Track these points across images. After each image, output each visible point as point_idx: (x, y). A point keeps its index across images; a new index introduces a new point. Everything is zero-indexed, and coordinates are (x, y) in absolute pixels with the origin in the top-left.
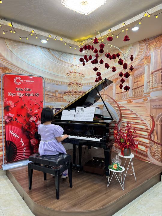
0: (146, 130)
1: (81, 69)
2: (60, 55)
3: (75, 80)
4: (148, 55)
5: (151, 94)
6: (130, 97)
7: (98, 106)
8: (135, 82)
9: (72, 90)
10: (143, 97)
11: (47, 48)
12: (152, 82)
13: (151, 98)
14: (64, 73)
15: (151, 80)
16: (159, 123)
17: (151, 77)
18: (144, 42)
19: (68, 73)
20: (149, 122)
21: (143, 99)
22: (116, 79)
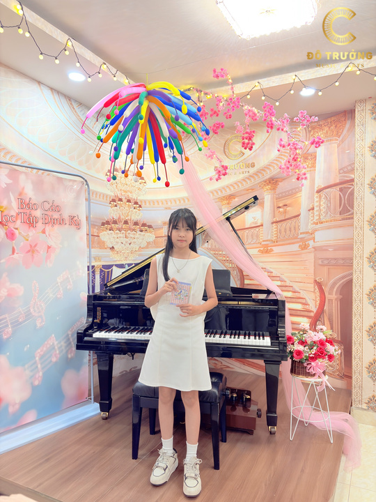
0: (306, 313)
3: (125, 192)
4: (310, 151)
5: (318, 235)
6: (267, 241)
8: (280, 207)
9: (118, 215)
10: (299, 240)
11: (65, 96)
12: (318, 208)
13: (317, 244)
15: (316, 204)
16: (336, 297)
17: (316, 199)
20: (313, 296)
21: (298, 245)
22: (231, 197)
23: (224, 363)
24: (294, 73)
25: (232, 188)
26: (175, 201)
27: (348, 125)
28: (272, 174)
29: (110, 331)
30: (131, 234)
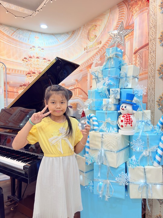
1: (46, 52)
2: (12, 32)
3: (38, 68)
7: (71, 104)
14: (20, 57)
15: (134, 63)
17: (134, 59)
18: (125, 3)
19: (25, 58)
22: (91, 65)
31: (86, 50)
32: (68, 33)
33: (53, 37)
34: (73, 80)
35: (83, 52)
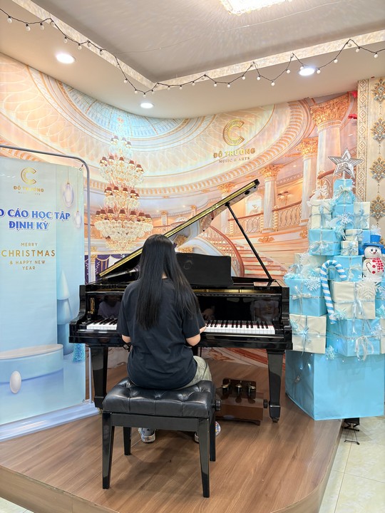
1: (134, 149)
2: (87, 106)
3: (121, 180)
6: (268, 229)
7: (179, 250)
8: (280, 194)
9: (114, 204)
10: (300, 228)
11: (56, 80)
14: (97, 156)
18: (302, 104)
19: (104, 159)
21: (299, 233)
22: (230, 184)
23: (224, 354)
24: (292, 52)
25: (232, 176)
26: (174, 190)
27: (350, 108)
28: (272, 161)
29: (105, 322)
30: (128, 224)
31: (218, 158)
32: (174, 120)
33: (146, 123)
34: (184, 206)
35: (211, 159)
